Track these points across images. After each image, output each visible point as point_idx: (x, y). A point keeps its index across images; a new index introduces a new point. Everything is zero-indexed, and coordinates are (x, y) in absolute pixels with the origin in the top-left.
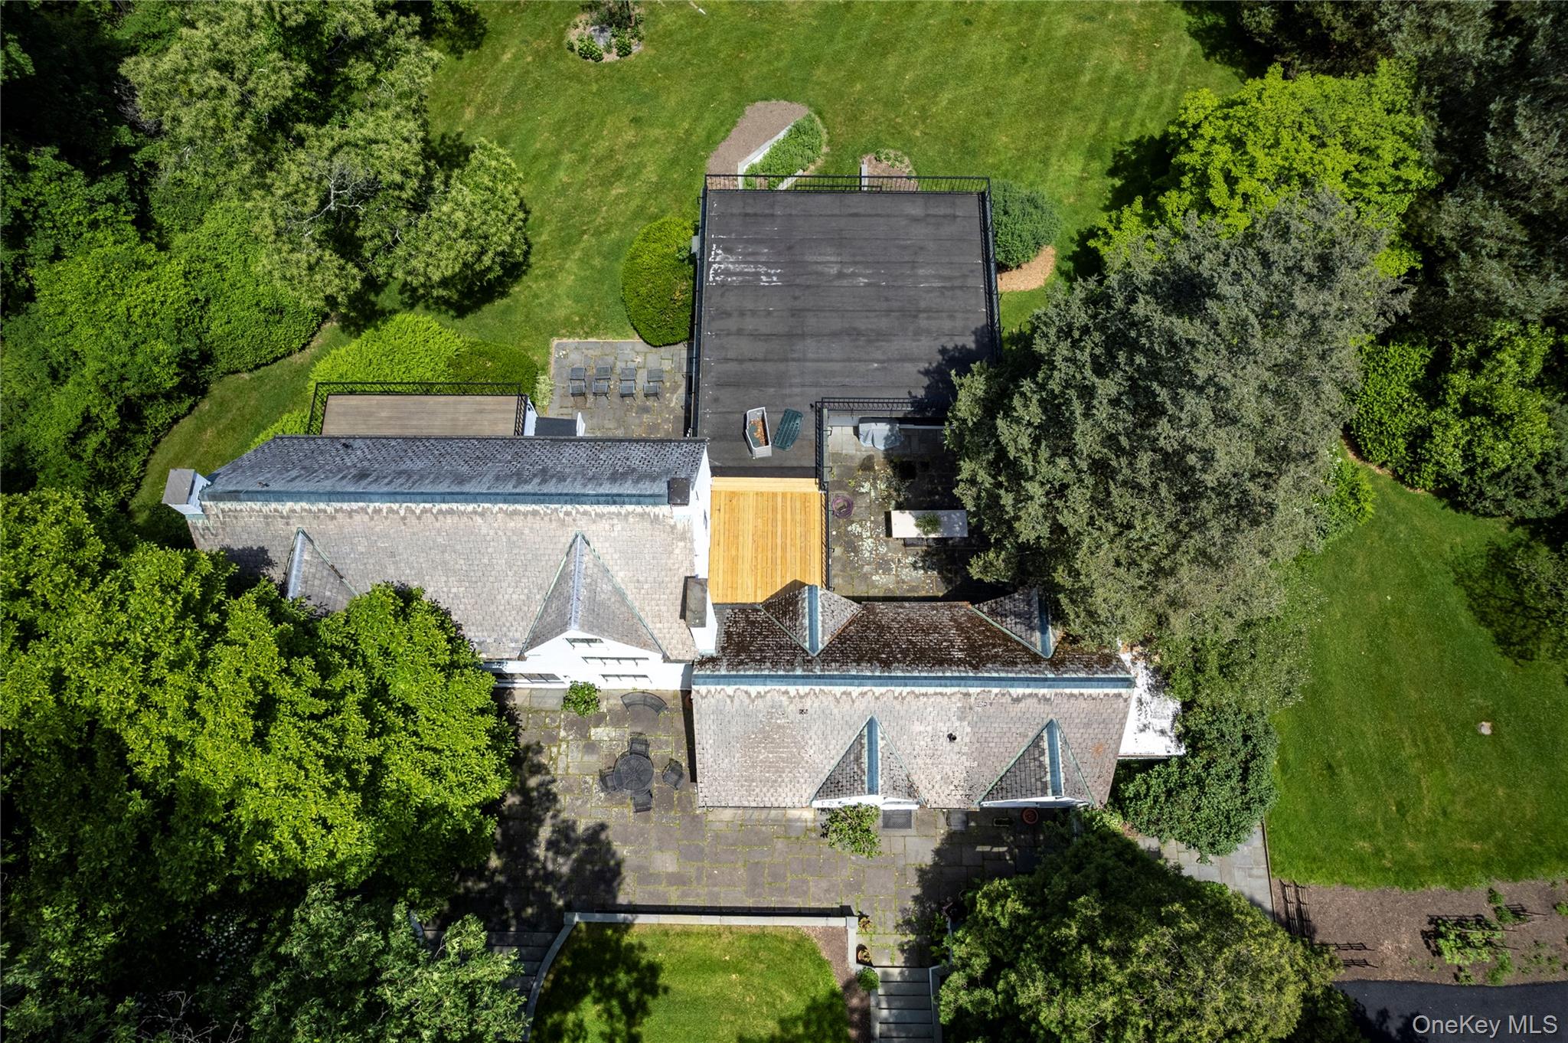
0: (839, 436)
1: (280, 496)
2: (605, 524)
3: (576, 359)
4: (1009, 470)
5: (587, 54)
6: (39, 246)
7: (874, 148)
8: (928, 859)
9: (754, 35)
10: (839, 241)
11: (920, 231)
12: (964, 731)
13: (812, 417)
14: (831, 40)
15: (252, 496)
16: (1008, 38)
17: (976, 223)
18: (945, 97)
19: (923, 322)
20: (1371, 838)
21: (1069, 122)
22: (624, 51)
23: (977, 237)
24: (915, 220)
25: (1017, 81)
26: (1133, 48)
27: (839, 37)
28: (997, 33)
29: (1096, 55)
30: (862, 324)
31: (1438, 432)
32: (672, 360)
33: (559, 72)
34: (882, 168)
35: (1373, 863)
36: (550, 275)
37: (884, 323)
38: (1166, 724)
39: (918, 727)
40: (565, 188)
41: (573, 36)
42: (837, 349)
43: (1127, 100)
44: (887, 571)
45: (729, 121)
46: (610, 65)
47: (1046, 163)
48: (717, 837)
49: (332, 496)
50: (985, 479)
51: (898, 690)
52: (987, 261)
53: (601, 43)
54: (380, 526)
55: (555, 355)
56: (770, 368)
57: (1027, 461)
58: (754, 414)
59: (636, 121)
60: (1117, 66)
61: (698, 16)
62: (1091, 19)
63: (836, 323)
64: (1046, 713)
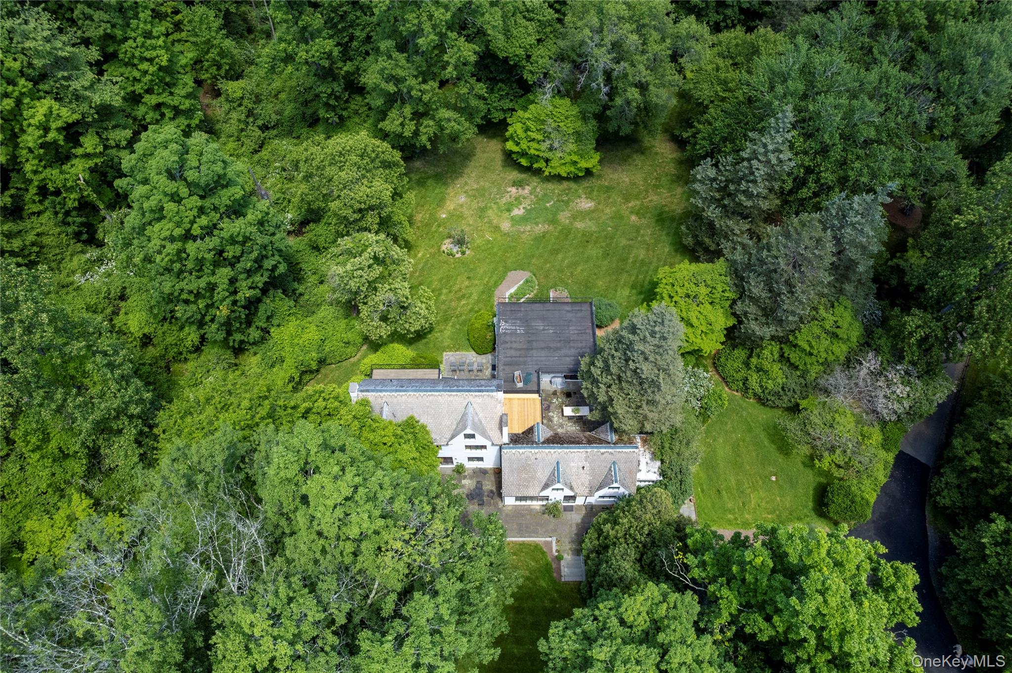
0: (545, 379)
1: (381, 391)
2: (477, 399)
3: (452, 359)
4: (595, 382)
5: (451, 254)
6: (275, 321)
7: (554, 286)
8: (579, 521)
9: (510, 247)
10: (543, 319)
11: (570, 315)
12: (587, 465)
13: (536, 375)
14: (538, 248)
15: (373, 391)
16: (602, 247)
17: (589, 312)
18: (579, 269)
19: (572, 344)
20: (733, 514)
21: (625, 276)
22: (463, 253)
23: (589, 317)
24: (568, 311)
25: (605, 262)
26: (648, 250)
27: (541, 247)
28: (598, 245)
29: (635, 251)
30: (552, 345)
31: (749, 378)
32: (486, 360)
33: (440, 261)
34: (557, 294)
35: (734, 522)
36: (441, 331)
37: (559, 345)
38: (656, 470)
39: (572, 464)
40: (444, 301)
41: (444, 248)
42: (543, 353)
43: (645, 268)
44: (563, 428)
45: (502, 278)
46: (458, 258)
47: (616, 291)
48: (507, 515)
49: (396, 391)
50: (589, 386)
51: (565, 450)
52: (593, 324)
53: (455, 251)
54: (410, 400)
55: (444, 358)
56: (521, 359)
57: (599, 378)
58: (517, 373)
59: (468, 278)
60: (642, 256)
61: (489, 241)
62: (632, 240)
63: (543, 345)
64: (612, 458)
